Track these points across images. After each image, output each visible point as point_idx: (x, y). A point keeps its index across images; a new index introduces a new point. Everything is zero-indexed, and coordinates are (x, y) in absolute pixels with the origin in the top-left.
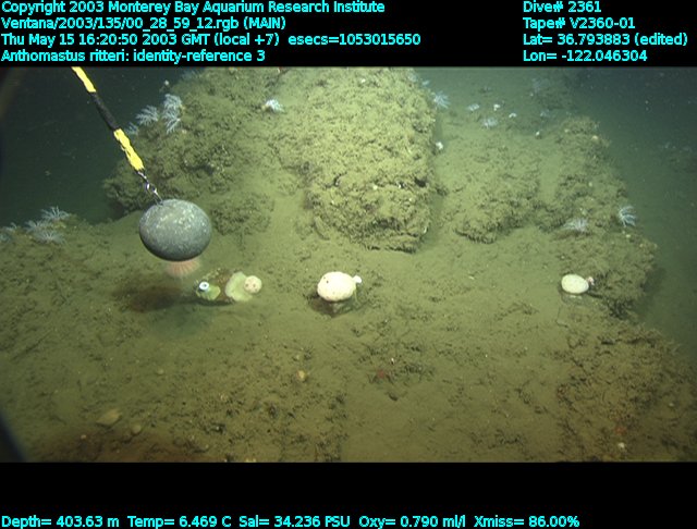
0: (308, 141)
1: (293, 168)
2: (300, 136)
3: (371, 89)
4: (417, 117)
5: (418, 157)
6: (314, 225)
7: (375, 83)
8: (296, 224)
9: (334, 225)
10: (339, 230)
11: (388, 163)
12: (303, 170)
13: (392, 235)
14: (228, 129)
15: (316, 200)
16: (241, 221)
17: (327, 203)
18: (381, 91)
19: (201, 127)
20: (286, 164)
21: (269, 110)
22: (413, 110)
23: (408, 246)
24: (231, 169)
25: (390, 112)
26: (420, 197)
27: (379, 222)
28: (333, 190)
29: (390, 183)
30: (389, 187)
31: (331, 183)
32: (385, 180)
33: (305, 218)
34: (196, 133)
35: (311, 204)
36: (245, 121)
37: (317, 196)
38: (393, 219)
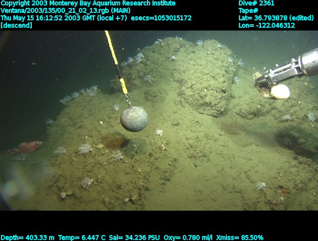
0: (184, 72)
1: (177, 81)
2: (182, 69)
3: (211, 56)
4: (228, 67)
5: (225, 82)
6: (181, 102)
7: (213, 54)
8: (174, 101)
9: (188, 102)
10: (190, 104)
11: (212, 82)
12: (181, 82)
13: (209, 109)
14: (157, 65)
15: (183, 92)
16: (155, 97)
17: (187, 94)
18: (215, 57)
19: (148, 63)
20: (175, 79)
21: (173, 60)
22: (227, 65)
23: (215, 114)
24: (155, 79)
25: (217, 65)
26: (223, 97)
27: (205, 103)
28: (190, 89)
29: (212, 90)
30: (211, 91)
31: (190, 87)
32: (210, 88)
33: (178, 99)
34: (146, 65)
35: (181, 94)
36: (163, 63)
37: (184, 91)
38: (210, 103)
